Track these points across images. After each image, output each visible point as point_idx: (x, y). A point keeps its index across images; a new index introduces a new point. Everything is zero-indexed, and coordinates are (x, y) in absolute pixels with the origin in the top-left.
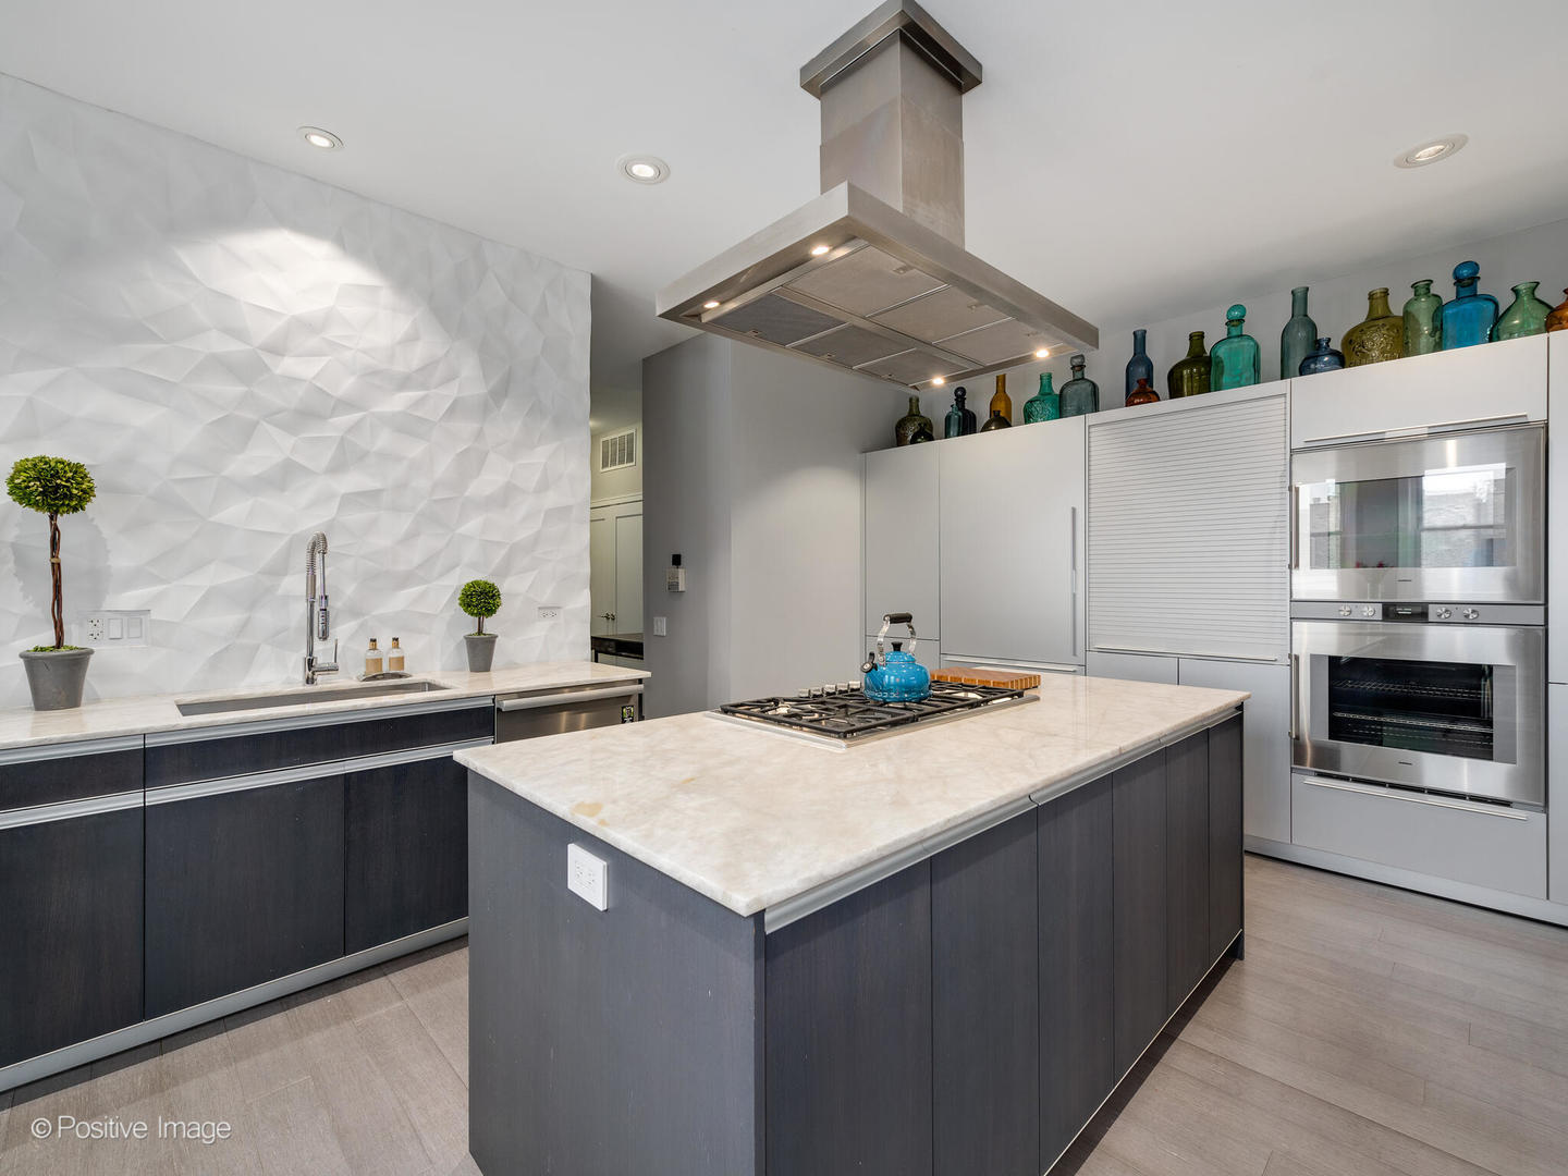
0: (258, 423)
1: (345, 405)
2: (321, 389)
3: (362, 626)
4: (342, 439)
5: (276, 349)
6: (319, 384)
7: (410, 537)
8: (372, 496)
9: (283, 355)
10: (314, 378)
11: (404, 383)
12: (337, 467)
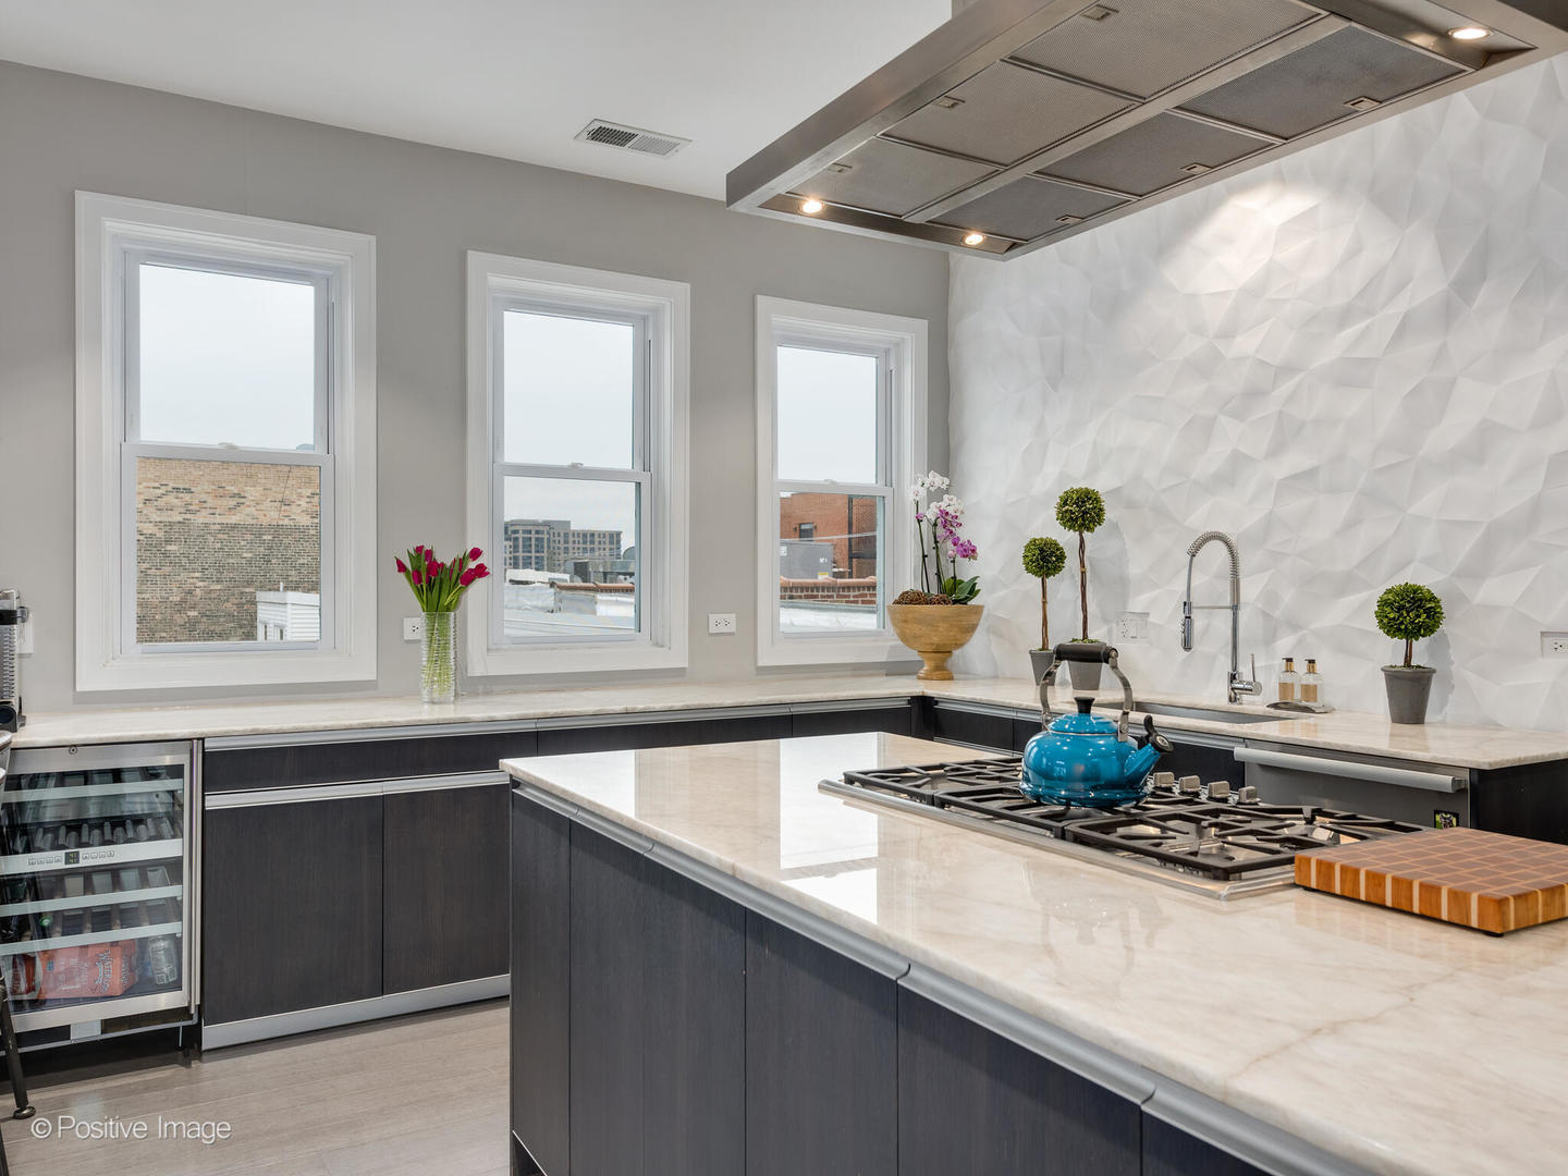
0: (1216, 417)
1: (1287, 370)
2: (1263, 362)
3: (1300, 642)
4: (1281, 412)
5: (1228, 334)
6: (1259, 356)
7: (1352, 523)
8: (1310, 474)
9: (1234, 337)
10: (1257, 351)
11: (1345, 317)
12: (1276, 450)
